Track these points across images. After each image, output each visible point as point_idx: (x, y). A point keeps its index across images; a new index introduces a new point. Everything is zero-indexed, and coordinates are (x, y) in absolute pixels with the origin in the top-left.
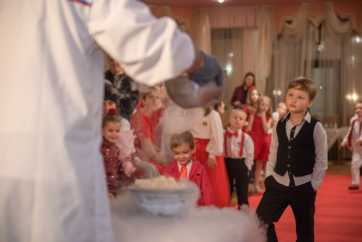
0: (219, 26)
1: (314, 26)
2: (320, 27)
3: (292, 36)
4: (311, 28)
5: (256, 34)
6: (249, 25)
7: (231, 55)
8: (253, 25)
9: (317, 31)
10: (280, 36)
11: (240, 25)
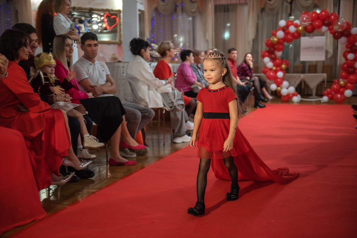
0: (220, 3)
1: (287, 2)
2: (291, 3)
3: (271, 10)
4: (285, 4)
5: (246, 8)
6: (241, 2)
7: (229, 25)
8: (244, 2)
9: (289, 6)
10: (263, 10)
11: (235, 2)
